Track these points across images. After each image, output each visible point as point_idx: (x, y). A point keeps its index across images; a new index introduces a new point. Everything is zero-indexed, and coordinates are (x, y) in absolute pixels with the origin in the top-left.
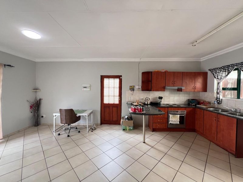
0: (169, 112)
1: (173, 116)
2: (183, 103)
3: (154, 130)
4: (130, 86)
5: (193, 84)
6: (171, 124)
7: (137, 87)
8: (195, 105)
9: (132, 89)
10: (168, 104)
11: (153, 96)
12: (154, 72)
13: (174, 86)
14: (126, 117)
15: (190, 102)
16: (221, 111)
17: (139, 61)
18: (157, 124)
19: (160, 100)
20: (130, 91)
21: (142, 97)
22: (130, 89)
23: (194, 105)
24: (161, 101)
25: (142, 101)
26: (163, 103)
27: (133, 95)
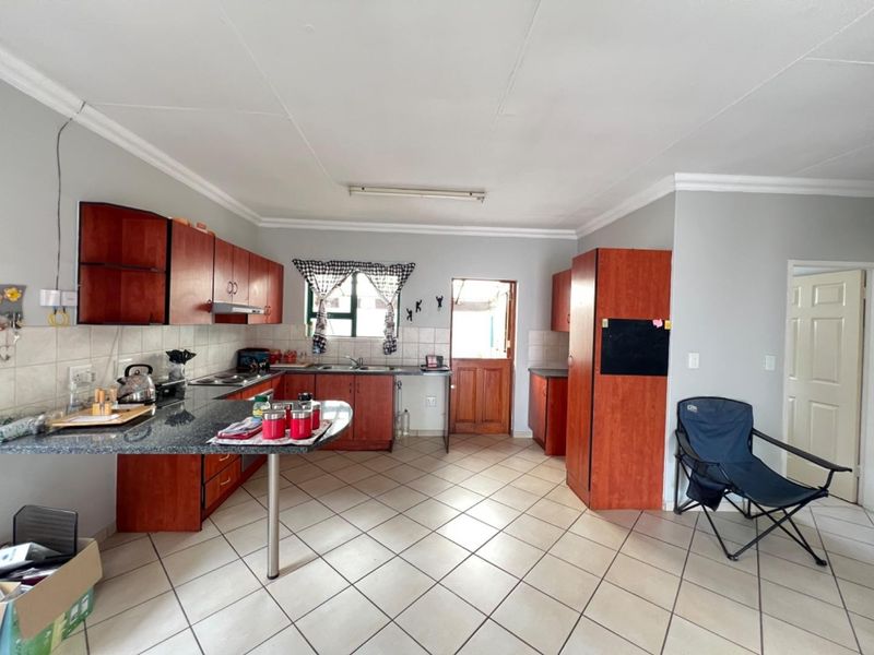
2: (227, 366)
8: (266, 367)
9: (7, 309)
12: (179, 225)
13: (232, 302)
15: (252, 359)
18: (218, 478)
23: (263, 368)
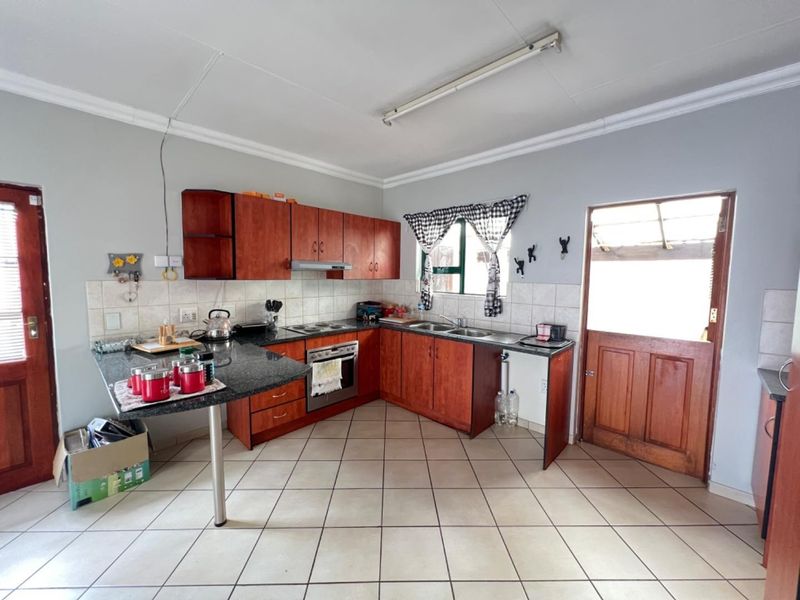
0: (309, 356)
1: (323, 366)
2: (344, 316)
3: (256, 440)
4: (112, 257)
5: (369, 255)
6: (317, 395)
7: (159, 261)
8: (376, 320)
9: (128, 269)
10: (301, 327)
11: (240, 299)
12: (244, 196)
13: (319, 260)
14: (98, 425)
15: (364, 311)
16: (435, 329)
17: (163, 129)
18: (270, 411)
19: (274, 314)
20: (112, 284)
21: (190, 310)
22: (115, 271)
23: (373, 320)
24: (275, 318)
25: (192, 328)
26: (283, 325)
27: (135, 304)
